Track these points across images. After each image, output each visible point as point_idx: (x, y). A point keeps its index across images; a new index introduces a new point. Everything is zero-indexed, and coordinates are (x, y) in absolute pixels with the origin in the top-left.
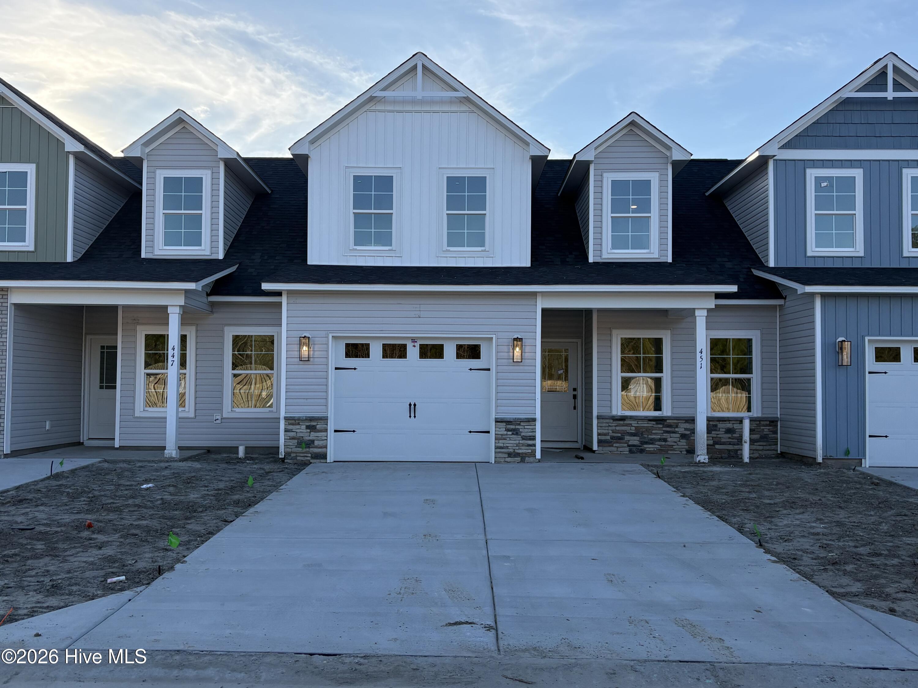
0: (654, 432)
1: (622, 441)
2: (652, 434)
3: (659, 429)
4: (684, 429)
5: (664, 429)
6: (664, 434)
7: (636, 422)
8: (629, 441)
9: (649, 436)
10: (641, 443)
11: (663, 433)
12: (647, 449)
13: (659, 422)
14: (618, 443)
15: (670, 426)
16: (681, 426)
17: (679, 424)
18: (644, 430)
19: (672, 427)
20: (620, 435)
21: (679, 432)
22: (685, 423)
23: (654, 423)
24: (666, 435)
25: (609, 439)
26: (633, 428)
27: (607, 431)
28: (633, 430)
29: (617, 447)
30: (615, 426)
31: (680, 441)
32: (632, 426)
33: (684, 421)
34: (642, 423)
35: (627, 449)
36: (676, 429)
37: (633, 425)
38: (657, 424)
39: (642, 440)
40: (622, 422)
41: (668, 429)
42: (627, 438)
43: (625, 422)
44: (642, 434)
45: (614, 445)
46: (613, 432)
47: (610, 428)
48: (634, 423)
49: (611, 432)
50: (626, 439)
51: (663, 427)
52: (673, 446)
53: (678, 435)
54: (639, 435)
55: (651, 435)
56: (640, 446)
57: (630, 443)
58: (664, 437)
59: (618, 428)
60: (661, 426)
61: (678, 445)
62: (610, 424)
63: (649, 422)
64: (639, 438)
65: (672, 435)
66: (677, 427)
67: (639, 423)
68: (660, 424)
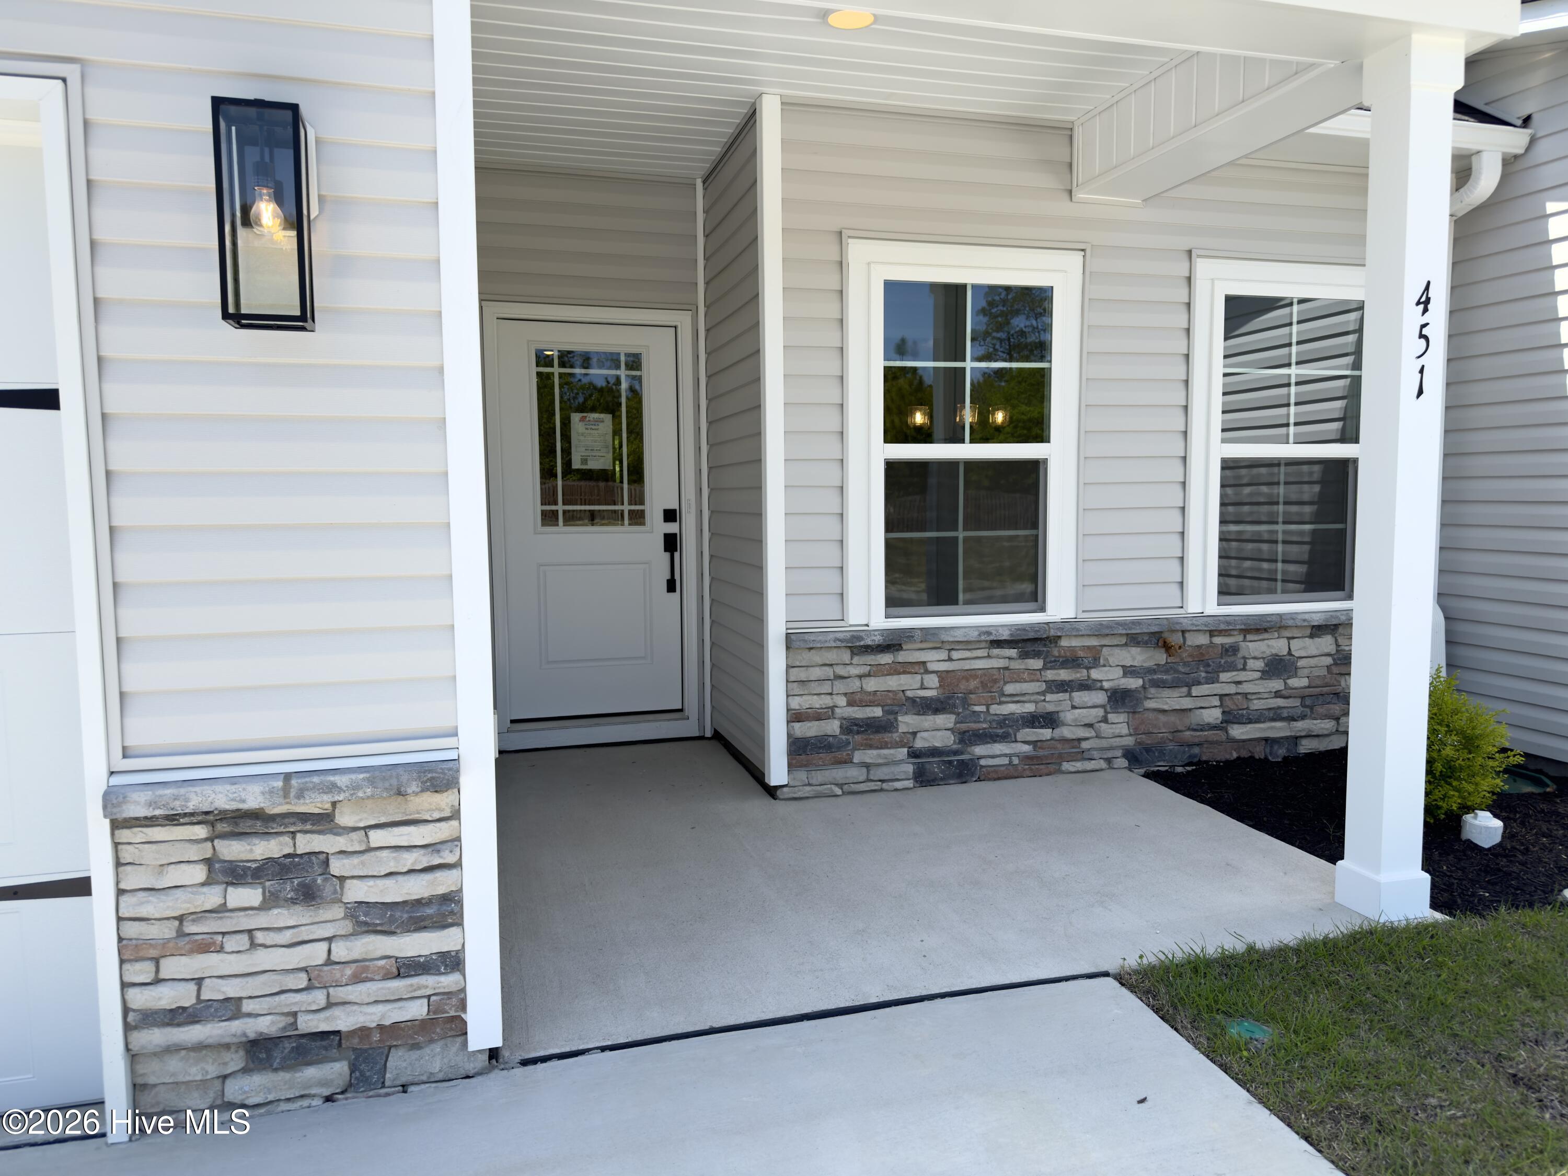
0: (1010, 689)
1: (887, 737)
2: (1003, 697)
3: (1034, 675)
4: (1120, 672)
5: (1050, 675)
6: (1049, 697)
7: (943, 655)
8: (914, 734)
9: (995, 709)
10: (962, 741)
11: (1043, 693)
12: (983, 762)
13: (1030, 647)
14: (871, 747)
15: (1072, 661)
16: (1112, 661)
17: (1105, 651)
18: (973, 684)
19: (1079, 666)
20: (878, 712)
21: (1106, 685)
22: (1126, 645)
23: (1013, 652)
24: (1053, 702)
25: (838, 731)
26: (932, 681)
27: (827, 701)
28: (932, 689)
29: (867, 766)
30: (860, 677)
31: (1105, 720)
32: (927, 672)
33: (1123, 640)
34: (967, 654)
35: (910, 769)
36: (1095, 674)
37: (931, 667)
38: (1024, 655)
39: (963, 727)
40: (886, 659)
41: (1064, 675)
42: (907, 722)
43: (902, 657)
44: (966, 703)
45: (858, 757)
46: (850, 704)
47: (840, 687)
48: (935, 660)
49: (842, 701)
50: (902, 728)
51: (1045, 668)
52: (1079, 740)
53: (1100, 698)
54: (954, 706)
55: (1001, 703)
56: (956, 753)
57: (919, 744)
58: (1050, 708)
59: (871, 685)
60: (1037, 664)
61: (1098, 737)
62: (841, 671)
63: (996, 651)
64: (952, 718)
65: (1080, 697)
66: (1096, 662)
67: (955, 655)
68: (1036, 655)
